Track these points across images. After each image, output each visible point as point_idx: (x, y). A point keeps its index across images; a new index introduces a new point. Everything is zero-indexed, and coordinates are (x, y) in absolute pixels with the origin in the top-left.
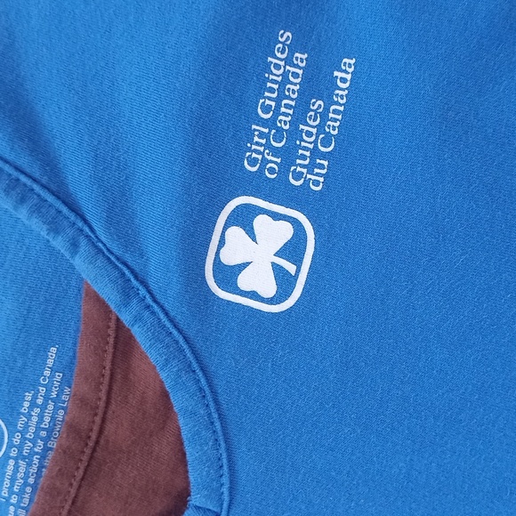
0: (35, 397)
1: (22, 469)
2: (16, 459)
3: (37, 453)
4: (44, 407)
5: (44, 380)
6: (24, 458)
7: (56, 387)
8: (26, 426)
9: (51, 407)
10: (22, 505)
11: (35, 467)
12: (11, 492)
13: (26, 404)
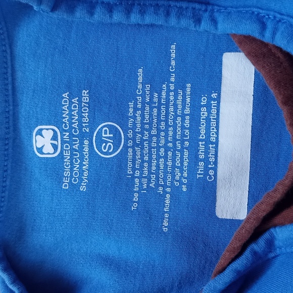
0: (136, 104)
1: (138, 153)
2: (133, 147)
3: (146, 140)
4: (143, 109)
5: (139, 92)
6: (138, 145)
7: (148, 95)
8: (134, 124)
9: (147, 108)
10: (144, 175)
11: (147, 149)
12: (134, 169)
13: (131, 110)
